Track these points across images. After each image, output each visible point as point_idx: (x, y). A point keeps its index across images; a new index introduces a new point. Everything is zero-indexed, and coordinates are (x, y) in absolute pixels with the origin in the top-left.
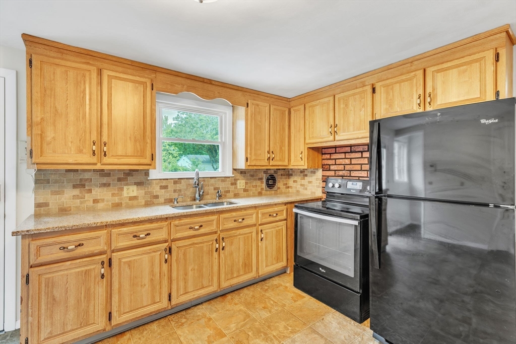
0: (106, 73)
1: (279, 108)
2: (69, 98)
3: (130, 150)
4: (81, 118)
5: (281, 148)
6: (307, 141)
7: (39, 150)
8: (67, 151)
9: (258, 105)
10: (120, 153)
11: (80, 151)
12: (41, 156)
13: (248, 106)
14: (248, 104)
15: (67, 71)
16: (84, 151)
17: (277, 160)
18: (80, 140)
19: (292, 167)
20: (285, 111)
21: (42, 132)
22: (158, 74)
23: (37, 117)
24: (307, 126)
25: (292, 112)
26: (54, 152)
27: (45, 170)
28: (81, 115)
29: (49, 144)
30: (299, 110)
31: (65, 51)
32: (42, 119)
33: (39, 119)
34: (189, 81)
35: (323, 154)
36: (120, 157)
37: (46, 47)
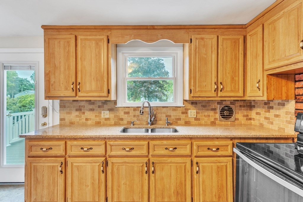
0: (79, 38)
1: (230, 37)
2: (61, 57)
3: (94, 87)
4: (67, 69)
5: (233, 79)
6: (266, 67)
7: (48, 89)
8: (60, 89)
9: (202, 39)
10: (88, 89)
11: (66, 89)
12: (49, 92)
13: (191, 42)
14: (191, 39)
15: (60, 41)
16: (68, 88)
17: (227, 91)
18: (66, 82)
19: (249, 99)
20: (239, 40)
21: (50, 79)
22: (113, 31)
23: (47, 70)
24: (266, 49)
25: (248, 38)
26: (55, 90)
27: (64, 100)
28: (67, 67)
29: (52, 85)
30: (256, 34)
31: (60, 30)
32: (49, 71)
33: (48, 71)
34: (135, 31)
35: (296, 81)
36: (88, 92)
37: (52, 30)
